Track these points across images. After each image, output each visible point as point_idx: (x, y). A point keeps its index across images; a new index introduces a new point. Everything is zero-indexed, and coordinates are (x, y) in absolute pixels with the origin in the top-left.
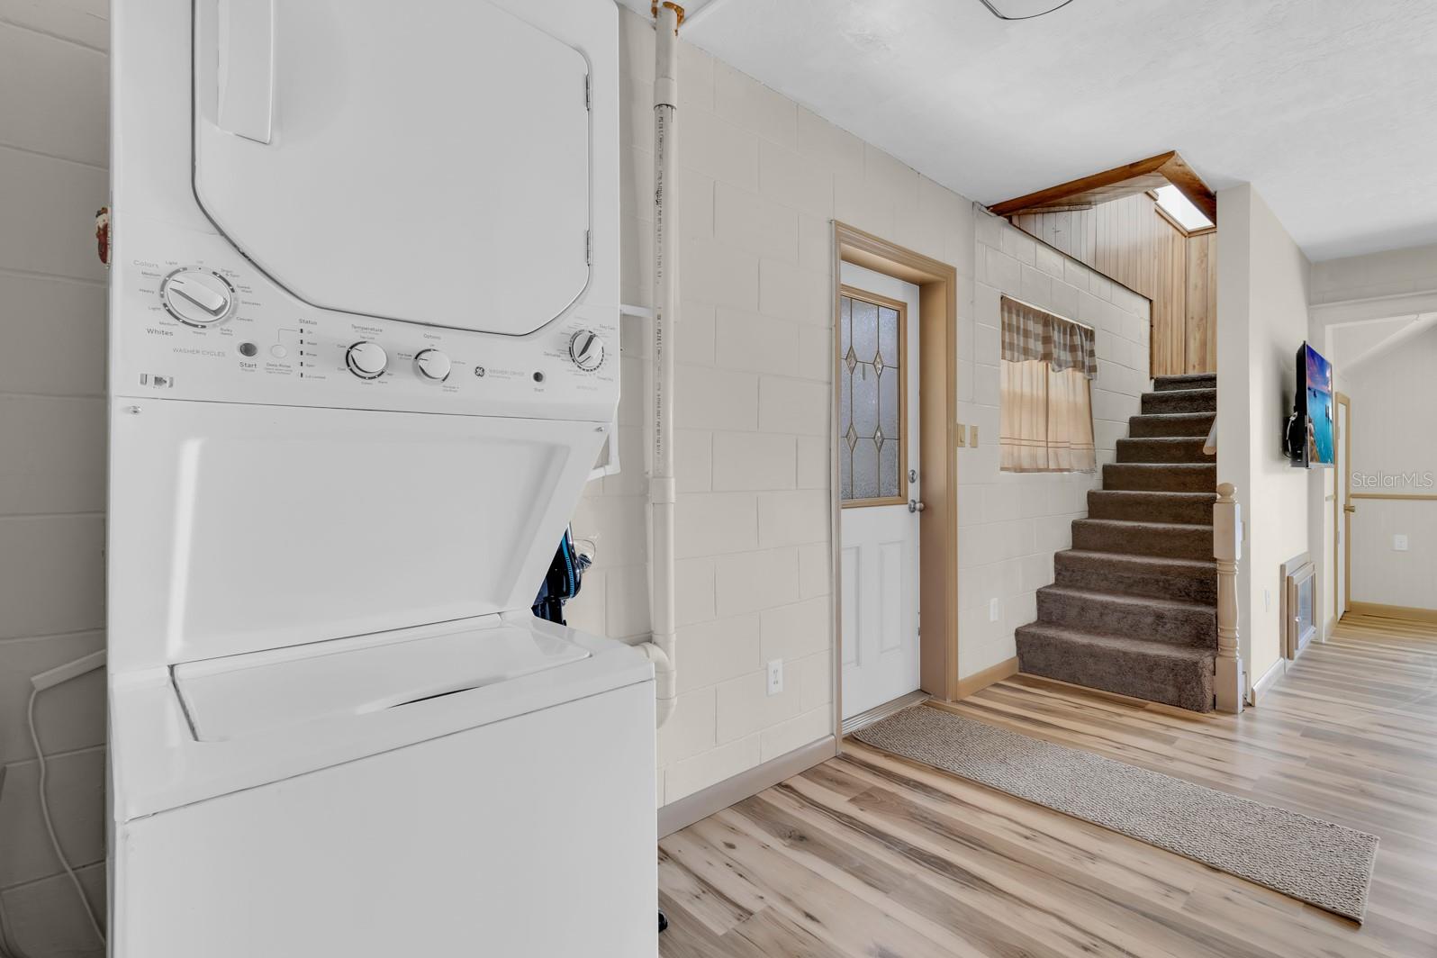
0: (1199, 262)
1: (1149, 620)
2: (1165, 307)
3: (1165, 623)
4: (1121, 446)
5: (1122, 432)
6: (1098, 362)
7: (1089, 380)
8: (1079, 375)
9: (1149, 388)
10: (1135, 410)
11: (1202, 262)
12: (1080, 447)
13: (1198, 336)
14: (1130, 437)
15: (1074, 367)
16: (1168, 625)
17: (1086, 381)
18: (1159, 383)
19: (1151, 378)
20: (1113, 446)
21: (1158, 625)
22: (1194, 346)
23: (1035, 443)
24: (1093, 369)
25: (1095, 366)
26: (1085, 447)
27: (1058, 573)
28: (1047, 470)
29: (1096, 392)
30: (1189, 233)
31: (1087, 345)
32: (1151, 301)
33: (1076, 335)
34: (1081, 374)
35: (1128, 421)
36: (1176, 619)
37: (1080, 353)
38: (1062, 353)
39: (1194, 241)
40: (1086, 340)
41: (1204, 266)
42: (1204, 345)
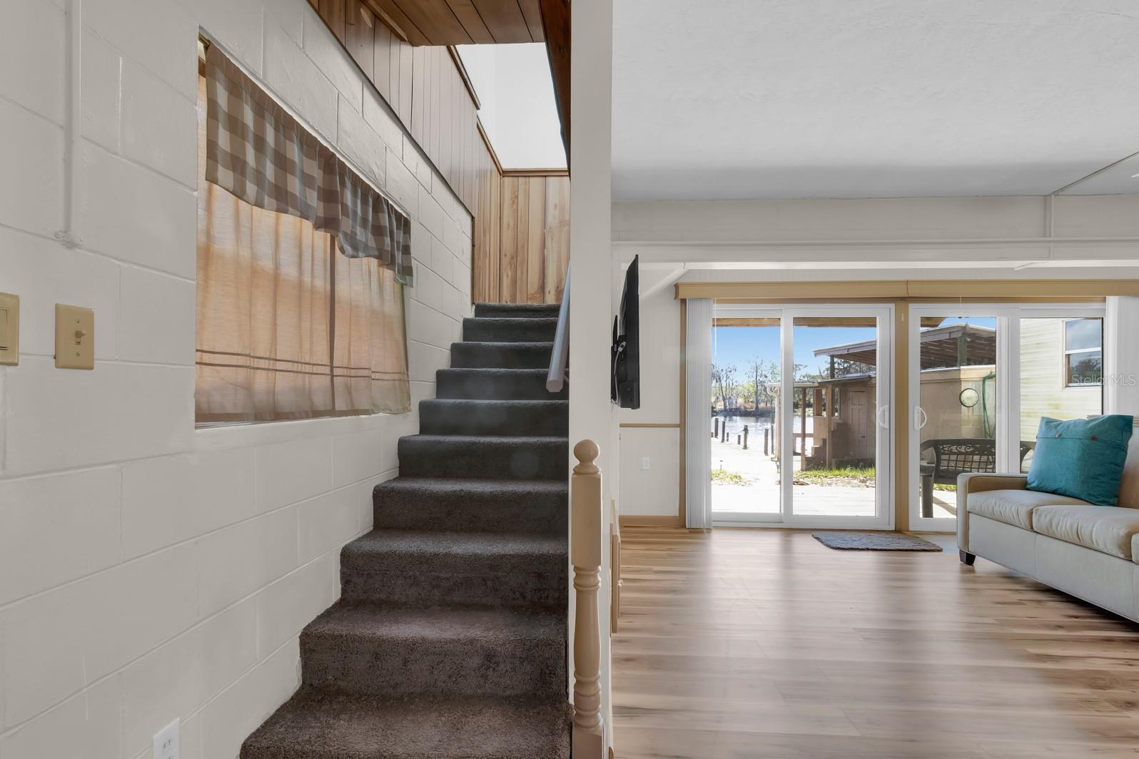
0: (511, 202)
1: (476, 661)
2: (485, 235)
3: (498, 664)
4: (442, 377)
5: (442, 361)
6: (414, 263)
7: (402, 286)
8: (388, 274)
9: (470, 313)
10: (457, 336)
11: (513, 202)
12: (388, 377)
13: (510, 274)
14: (451, 367)
15: (379, 257)
16: (502, 666)
17: (398, 287)
18: (481, 310)
19: (473, 303)
20: (433, 378)
21: (488, 668)
22: (506, 282)
23: (308, 368)
24: (407, 271)
25: (410, 268)
26: (397, 377)
27: (346, 580)
28: (332, 412)
29: (412, 304)
30: (503, 172)
31: (399, 236)
32: (473, 218)
33: (383, 212)
34: (391, 272)
35: (449, 347)
36: (513, 656)
37: (388, 240)
38: (359, 230)
39: (507, 180)
40: (398, 228)
41: (515, 207)
42: (514, 282)
